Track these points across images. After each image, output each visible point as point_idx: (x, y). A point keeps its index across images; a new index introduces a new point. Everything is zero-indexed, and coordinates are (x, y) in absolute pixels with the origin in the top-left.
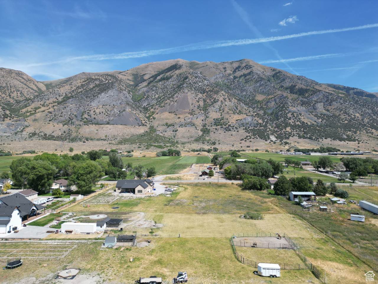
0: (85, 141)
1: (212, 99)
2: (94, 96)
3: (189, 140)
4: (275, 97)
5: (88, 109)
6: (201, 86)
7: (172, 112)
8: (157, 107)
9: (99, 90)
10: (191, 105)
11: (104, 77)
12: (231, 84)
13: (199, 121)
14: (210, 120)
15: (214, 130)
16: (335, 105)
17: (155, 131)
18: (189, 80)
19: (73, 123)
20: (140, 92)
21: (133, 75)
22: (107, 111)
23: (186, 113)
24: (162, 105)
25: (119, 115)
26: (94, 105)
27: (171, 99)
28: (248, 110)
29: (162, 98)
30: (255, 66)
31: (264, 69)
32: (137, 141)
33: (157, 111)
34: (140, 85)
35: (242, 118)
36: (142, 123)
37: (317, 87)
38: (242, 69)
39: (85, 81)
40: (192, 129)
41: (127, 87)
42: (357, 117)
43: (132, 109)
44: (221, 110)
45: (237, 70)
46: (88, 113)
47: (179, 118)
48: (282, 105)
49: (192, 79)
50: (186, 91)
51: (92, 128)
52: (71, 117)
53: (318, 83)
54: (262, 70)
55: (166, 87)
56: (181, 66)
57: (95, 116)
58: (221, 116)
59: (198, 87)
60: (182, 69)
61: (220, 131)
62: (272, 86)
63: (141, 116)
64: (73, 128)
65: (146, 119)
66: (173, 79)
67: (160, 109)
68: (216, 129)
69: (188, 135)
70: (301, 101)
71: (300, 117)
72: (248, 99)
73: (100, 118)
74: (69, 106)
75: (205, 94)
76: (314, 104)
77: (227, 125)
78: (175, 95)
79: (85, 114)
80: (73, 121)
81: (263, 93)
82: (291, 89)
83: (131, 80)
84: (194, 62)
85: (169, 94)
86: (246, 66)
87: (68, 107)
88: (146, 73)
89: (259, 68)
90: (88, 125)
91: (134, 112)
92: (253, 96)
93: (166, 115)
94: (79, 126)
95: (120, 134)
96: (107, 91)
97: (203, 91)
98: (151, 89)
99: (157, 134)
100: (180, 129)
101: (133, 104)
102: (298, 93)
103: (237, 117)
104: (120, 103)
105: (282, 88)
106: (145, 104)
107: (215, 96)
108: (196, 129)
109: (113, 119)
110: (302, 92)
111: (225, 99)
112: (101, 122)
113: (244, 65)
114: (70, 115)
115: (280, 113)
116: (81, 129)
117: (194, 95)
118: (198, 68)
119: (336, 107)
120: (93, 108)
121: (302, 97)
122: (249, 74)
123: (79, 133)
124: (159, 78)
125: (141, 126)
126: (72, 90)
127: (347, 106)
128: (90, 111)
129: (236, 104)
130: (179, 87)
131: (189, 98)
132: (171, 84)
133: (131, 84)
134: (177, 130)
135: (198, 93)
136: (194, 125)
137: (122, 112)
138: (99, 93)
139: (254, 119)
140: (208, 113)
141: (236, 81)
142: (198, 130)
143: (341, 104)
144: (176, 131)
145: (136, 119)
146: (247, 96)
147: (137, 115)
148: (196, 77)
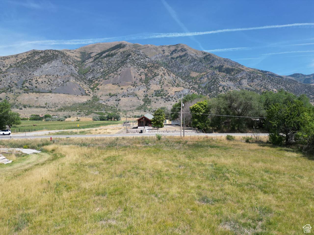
0: (23, 108)
1: (153, 73)
2: (37, 66)
3: (131, 109)
4: (208, 73)
5: (30, 78)
6: (143, 62)
7: (115, 84)
8: (101, 79)
9: (43, 61)
10: (133, 78)
11: (52, 52)
12: (169, 63)
13: (141, 92)
14: (151, 92)
15: (155, 100)
16: (256, 81)
17: (98, 100)
18: (132, 57)
19: (12, 91)
20: (86, 67)
21: (81, 53)
22: (50, 80)
23: (129, 84)
24: (107, 77)
25: (63, 85)
26: (36, 75)
27: (115, 73)
28: (184, 83)
29: (106, 72)
30: (189, 49)
31: (197, 52)
32: (78, 108)
33: (101, 83)
34: (86, 61)
35: (180, 90)
36: (85, 93)
37: (240, 67)
38: (178, 52)
39: (31, 54)
40: (134, 99)
41: (74, 62)
42: (275, 92)
43: (77, 80)
44: (161, 83)
45: (174, 53)
46: (30, 82)
47: (122, 89)
48: (214, 80)
49: (135, 56)
50: (129, 65)
51: (33, 96)
52: (11, 85)
53: (240, 65)
54: (195, 53)
55: (111, 63)
56: (125, 46)
57: (37, 85)
58: (161, 88)
59: (140, 63)
60: (125, 48)
61: (160, 101)
62: (204, 65)
63: (86, 87)
64: (11, 95)
65: (90, 90)
66: (117, 55)
67: (104, 81)
68: (157, 99)
69: (131, 104)
70: (229, 78)
71: (230, 90)
72: (184, 76)
73: (42, 87)
74: (10, 74)
75: (147, 69)
76: (240, 81)
77: (167, 96)
78: (119, 69)
79: (27, 82)
80: (12, 89)
81: (196, 71)
82: (219, 69)
83: (78, 57)
84: (137, 44)
85: (113, 69)
86: (182, 49)
87: (8, 75)
88: (93, 51)
89: (193, 52)
90: (28, 93)
91: (78, 83)
92: (188, 73)
93: (110, 86)
94: (18, 94)
95: (62, 102)
96: (50, 61)
97: (146, 67)
98: (97, 63)
99: (100, 102)
100: (123, 99)
101: (78, 76)
102: (226, 72)
103: (175, 89)
104: (64, 74)
105: (212, 68)
106: (90, 77)
107: (156, 71)
108: (138, 99)
109: (56, 88)
110: (228, 71)
111: (164, 74)
112: (43, 91)
113: (179, 48)
114: (9, 83)
115: (213, 86)
116: (19, 97)
117: (136, 70)
118: (140, 49)
119: (257, 83)
120: (35, 78)
121: (229, 75)
122: (184, 55)
123: (17, 101)
124: (104, 55)
125: (84, 95)
126: (17, 62)
127: (266, 82)
128: (32, 80)
129: (174, 78)
130: (123, 63)
131: (132, 72)
132: (115, 61)
133: (78, 60)
134: (120, 100)
135: (140, 68)
136: (136, 96)
137: (66, 82)
138: (42, 64)
139: (190, 92)
140: (149, 85)
141: (174, 61)
142: (140, 100)
143: (261, 81)
144: (118, 101)
145: (79, 89)
146: (183, 74)
147: (81, 86)
148: (138, 55)
